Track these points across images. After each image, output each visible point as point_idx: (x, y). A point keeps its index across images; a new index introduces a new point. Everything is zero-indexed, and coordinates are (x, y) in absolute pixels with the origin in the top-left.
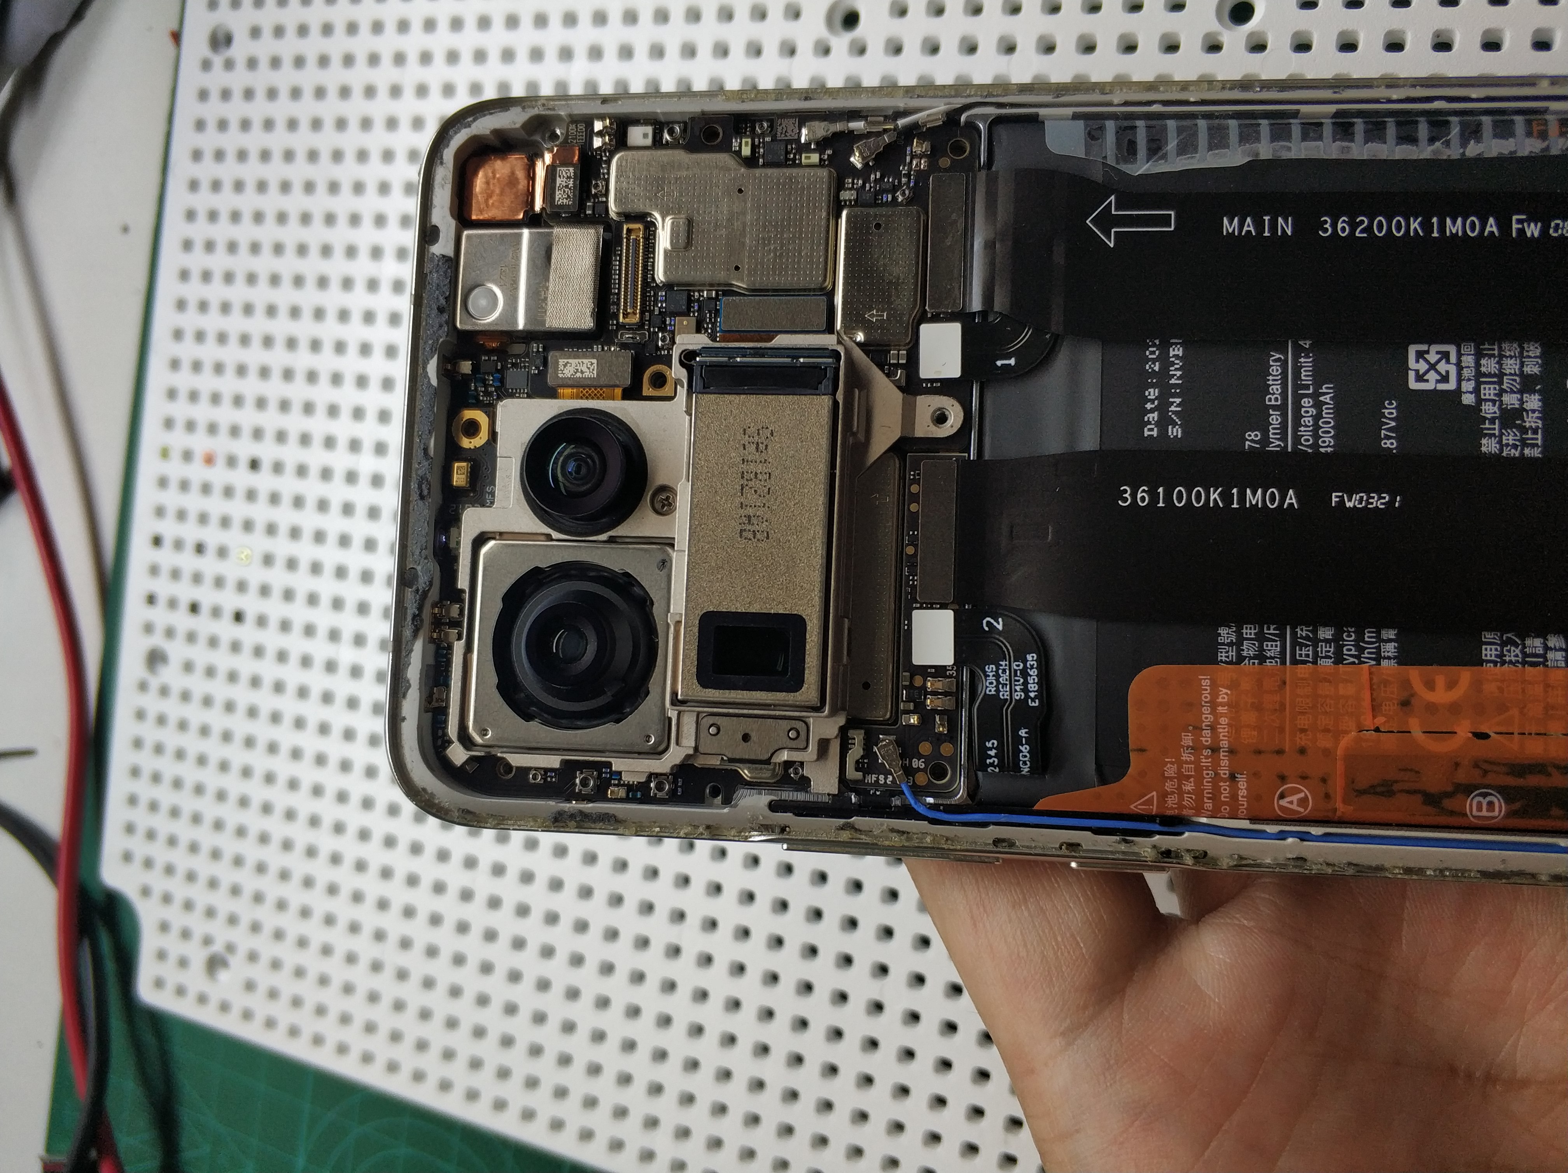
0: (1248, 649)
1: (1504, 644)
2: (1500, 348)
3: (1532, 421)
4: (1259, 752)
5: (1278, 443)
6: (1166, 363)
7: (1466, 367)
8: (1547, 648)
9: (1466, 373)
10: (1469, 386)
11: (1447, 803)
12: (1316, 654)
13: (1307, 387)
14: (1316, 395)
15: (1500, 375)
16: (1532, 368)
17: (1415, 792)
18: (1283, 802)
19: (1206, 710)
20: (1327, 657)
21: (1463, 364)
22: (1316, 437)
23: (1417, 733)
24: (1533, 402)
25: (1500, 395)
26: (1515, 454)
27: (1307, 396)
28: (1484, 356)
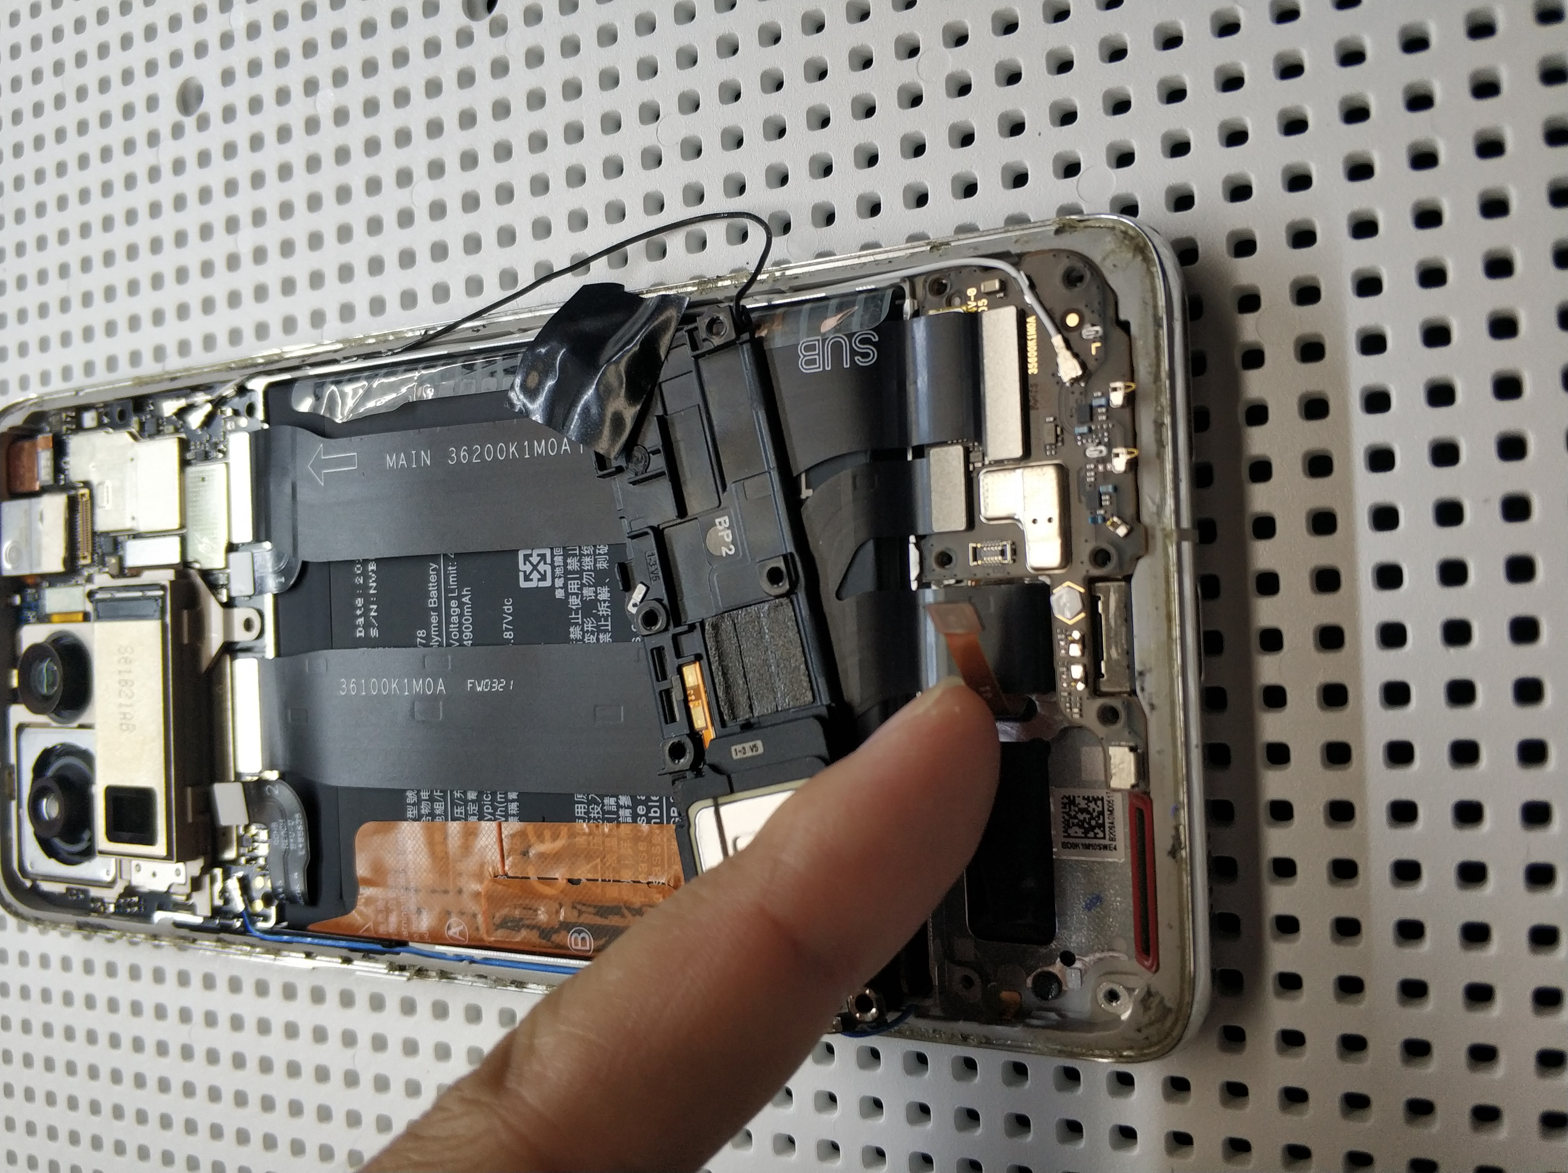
0: (425, 809)
1: (589, 803)
2: (580, 549)
3: (603, 610)
4: (434, 892)
5: (437, 638)
6: (367, 578)
7: (559, 566)
8: (619, 806)
9: (558, 571)
10: (559, 583)
11: (556, 937)
12: (466, 811)
13: (453, 591)
15: (581, 571)
16: (602, 565)
17: (533, 927)
18: (450, 933)
20: (474, 815)
21: (556, 564)
22: (461, 632)
23: (534, 878)
24: (604, 594)
25: (580, 589)
26: (593, 639)
27: (453, 598)
28: (570, 555)
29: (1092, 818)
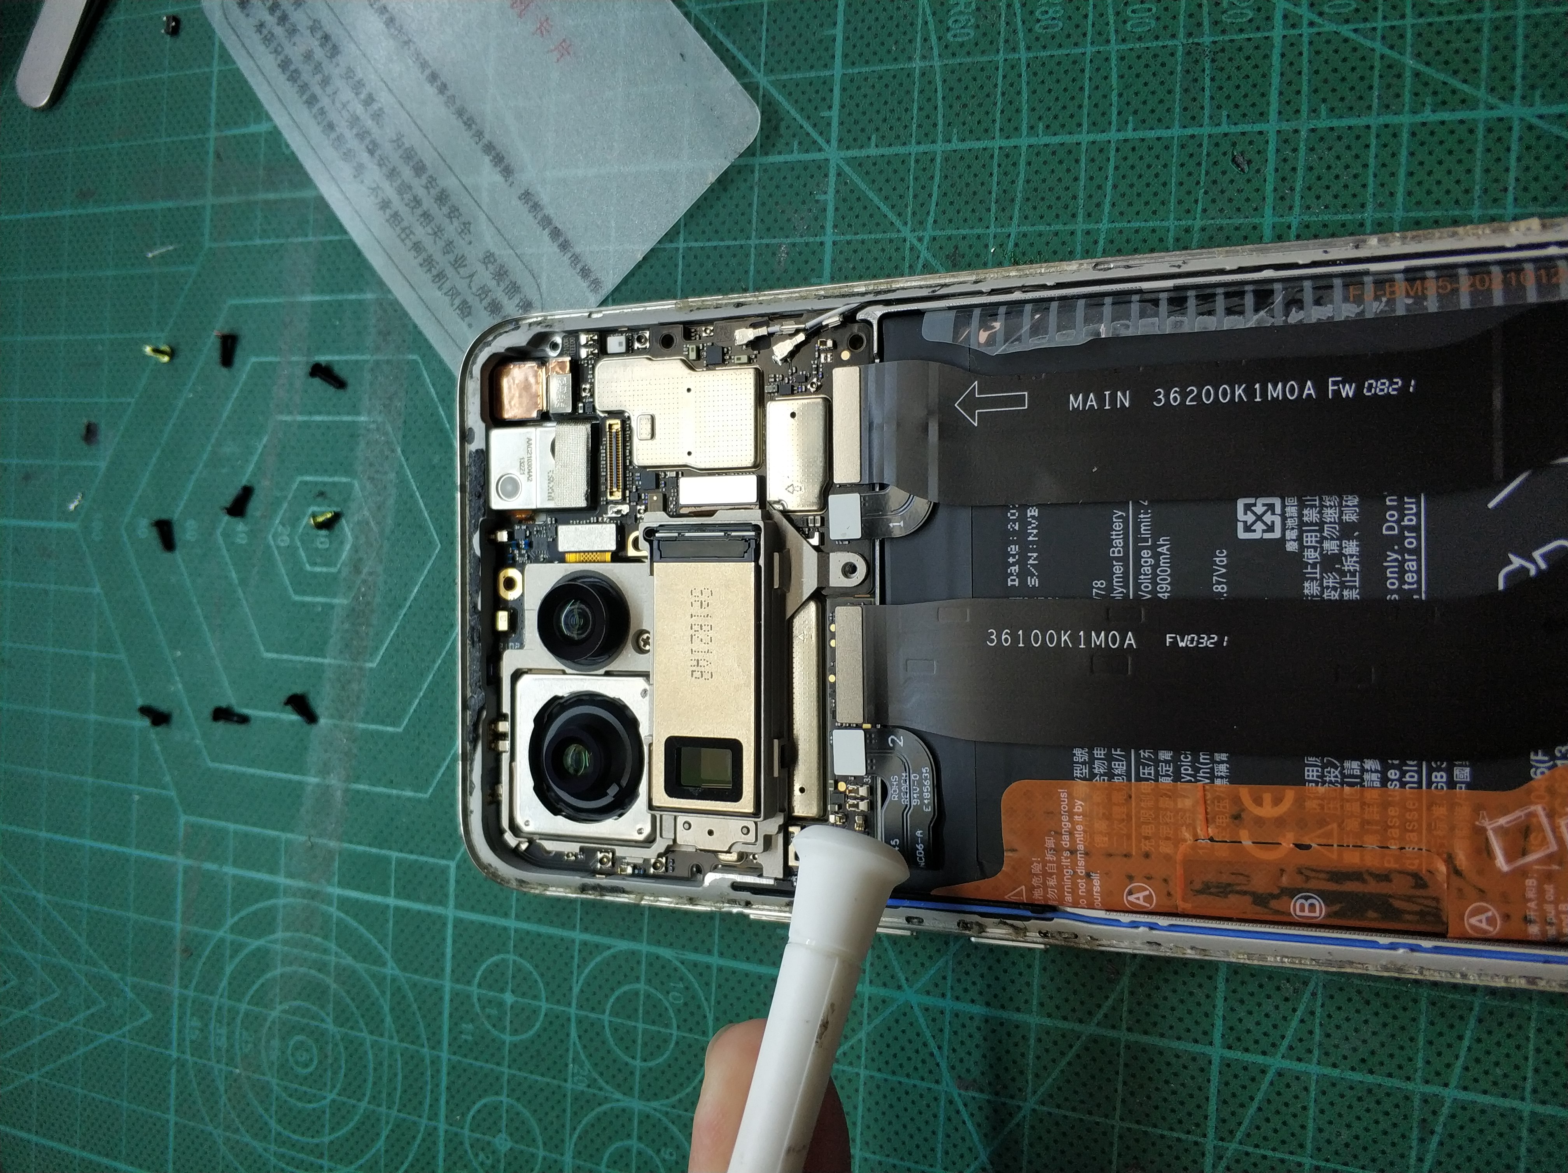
1: (1323, 767)
2: (1321, 499)
3: (1350, 565)
4: (1110, 855)
5: (1121, 590)
6: (1028, 523)
7: (1290, 517)
8: (1363, 770)
9: (1289, 522)
10: (1291, 535)
11: (1274, 904)
12: (1157, 772)
13: (1146, 540)
14: (1154, 548)
15: (1321, 524)
16: (1351, 516)
17: (1245, 893)
18: (1132, 898)
19: (1065, 818)
20: (1167, 775)
21: (1287, 515)
22: (1155, 583)
23: (1247, 843)
24: (1352, 548)
25: (1320, 542)
26: (1335, 596)
27: (1146, 548)
28: (1307, 506)
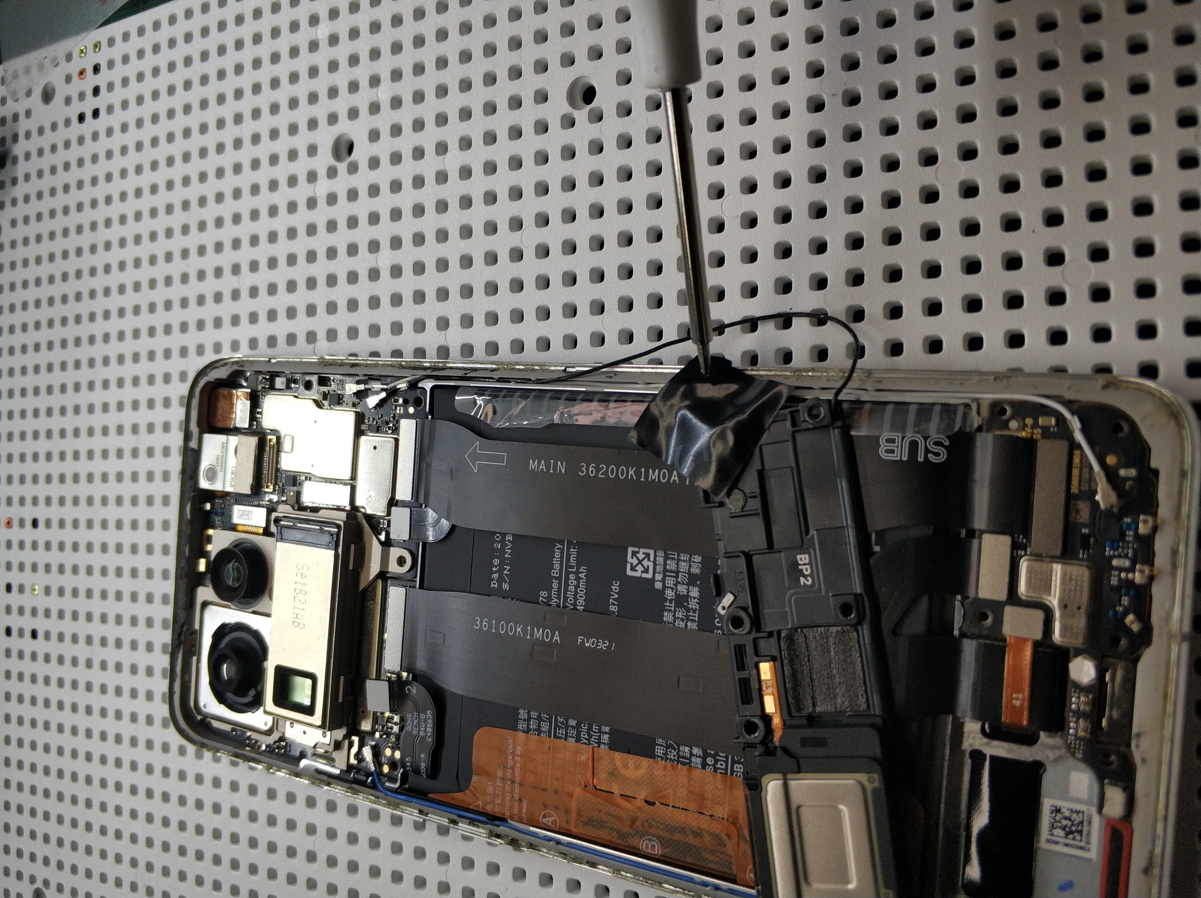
0: (533, 725)
1: (668, 747)
2: (678, 555)
3: (693, 604)
4: (535, 788)
5: (556, 600)
6: (504, 545)
7: (659, 565)
8: (692, 754)
9: (659, 568)
10: (659, 577)
11: (630, 839)
12: (567, 733)
13: (573, 567)
14: (577, 573)
15: (677, 572)
16: (695, 570)
17: (613, 828)
18: (545, 820)
19: (510, 757)
20: (572, 737)
21: (657, 562)
22: (576, 599)
23: (617, 793)
24: (695, 592)
25: (676, 585)
26: (682, 625)
27: (573, 572)
28: (670, 558)
29: (1073, 825)
